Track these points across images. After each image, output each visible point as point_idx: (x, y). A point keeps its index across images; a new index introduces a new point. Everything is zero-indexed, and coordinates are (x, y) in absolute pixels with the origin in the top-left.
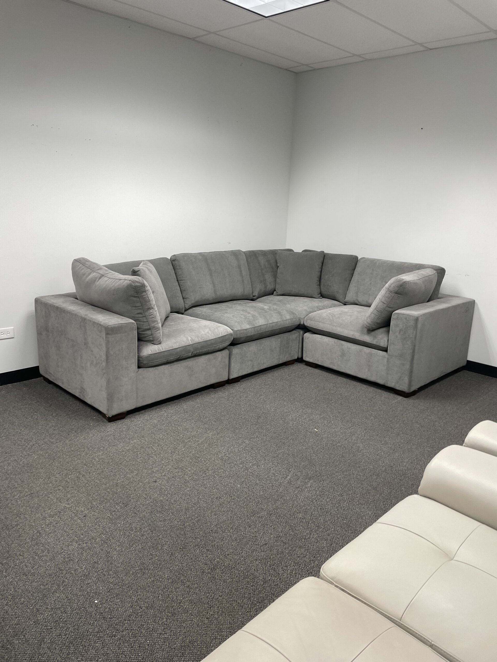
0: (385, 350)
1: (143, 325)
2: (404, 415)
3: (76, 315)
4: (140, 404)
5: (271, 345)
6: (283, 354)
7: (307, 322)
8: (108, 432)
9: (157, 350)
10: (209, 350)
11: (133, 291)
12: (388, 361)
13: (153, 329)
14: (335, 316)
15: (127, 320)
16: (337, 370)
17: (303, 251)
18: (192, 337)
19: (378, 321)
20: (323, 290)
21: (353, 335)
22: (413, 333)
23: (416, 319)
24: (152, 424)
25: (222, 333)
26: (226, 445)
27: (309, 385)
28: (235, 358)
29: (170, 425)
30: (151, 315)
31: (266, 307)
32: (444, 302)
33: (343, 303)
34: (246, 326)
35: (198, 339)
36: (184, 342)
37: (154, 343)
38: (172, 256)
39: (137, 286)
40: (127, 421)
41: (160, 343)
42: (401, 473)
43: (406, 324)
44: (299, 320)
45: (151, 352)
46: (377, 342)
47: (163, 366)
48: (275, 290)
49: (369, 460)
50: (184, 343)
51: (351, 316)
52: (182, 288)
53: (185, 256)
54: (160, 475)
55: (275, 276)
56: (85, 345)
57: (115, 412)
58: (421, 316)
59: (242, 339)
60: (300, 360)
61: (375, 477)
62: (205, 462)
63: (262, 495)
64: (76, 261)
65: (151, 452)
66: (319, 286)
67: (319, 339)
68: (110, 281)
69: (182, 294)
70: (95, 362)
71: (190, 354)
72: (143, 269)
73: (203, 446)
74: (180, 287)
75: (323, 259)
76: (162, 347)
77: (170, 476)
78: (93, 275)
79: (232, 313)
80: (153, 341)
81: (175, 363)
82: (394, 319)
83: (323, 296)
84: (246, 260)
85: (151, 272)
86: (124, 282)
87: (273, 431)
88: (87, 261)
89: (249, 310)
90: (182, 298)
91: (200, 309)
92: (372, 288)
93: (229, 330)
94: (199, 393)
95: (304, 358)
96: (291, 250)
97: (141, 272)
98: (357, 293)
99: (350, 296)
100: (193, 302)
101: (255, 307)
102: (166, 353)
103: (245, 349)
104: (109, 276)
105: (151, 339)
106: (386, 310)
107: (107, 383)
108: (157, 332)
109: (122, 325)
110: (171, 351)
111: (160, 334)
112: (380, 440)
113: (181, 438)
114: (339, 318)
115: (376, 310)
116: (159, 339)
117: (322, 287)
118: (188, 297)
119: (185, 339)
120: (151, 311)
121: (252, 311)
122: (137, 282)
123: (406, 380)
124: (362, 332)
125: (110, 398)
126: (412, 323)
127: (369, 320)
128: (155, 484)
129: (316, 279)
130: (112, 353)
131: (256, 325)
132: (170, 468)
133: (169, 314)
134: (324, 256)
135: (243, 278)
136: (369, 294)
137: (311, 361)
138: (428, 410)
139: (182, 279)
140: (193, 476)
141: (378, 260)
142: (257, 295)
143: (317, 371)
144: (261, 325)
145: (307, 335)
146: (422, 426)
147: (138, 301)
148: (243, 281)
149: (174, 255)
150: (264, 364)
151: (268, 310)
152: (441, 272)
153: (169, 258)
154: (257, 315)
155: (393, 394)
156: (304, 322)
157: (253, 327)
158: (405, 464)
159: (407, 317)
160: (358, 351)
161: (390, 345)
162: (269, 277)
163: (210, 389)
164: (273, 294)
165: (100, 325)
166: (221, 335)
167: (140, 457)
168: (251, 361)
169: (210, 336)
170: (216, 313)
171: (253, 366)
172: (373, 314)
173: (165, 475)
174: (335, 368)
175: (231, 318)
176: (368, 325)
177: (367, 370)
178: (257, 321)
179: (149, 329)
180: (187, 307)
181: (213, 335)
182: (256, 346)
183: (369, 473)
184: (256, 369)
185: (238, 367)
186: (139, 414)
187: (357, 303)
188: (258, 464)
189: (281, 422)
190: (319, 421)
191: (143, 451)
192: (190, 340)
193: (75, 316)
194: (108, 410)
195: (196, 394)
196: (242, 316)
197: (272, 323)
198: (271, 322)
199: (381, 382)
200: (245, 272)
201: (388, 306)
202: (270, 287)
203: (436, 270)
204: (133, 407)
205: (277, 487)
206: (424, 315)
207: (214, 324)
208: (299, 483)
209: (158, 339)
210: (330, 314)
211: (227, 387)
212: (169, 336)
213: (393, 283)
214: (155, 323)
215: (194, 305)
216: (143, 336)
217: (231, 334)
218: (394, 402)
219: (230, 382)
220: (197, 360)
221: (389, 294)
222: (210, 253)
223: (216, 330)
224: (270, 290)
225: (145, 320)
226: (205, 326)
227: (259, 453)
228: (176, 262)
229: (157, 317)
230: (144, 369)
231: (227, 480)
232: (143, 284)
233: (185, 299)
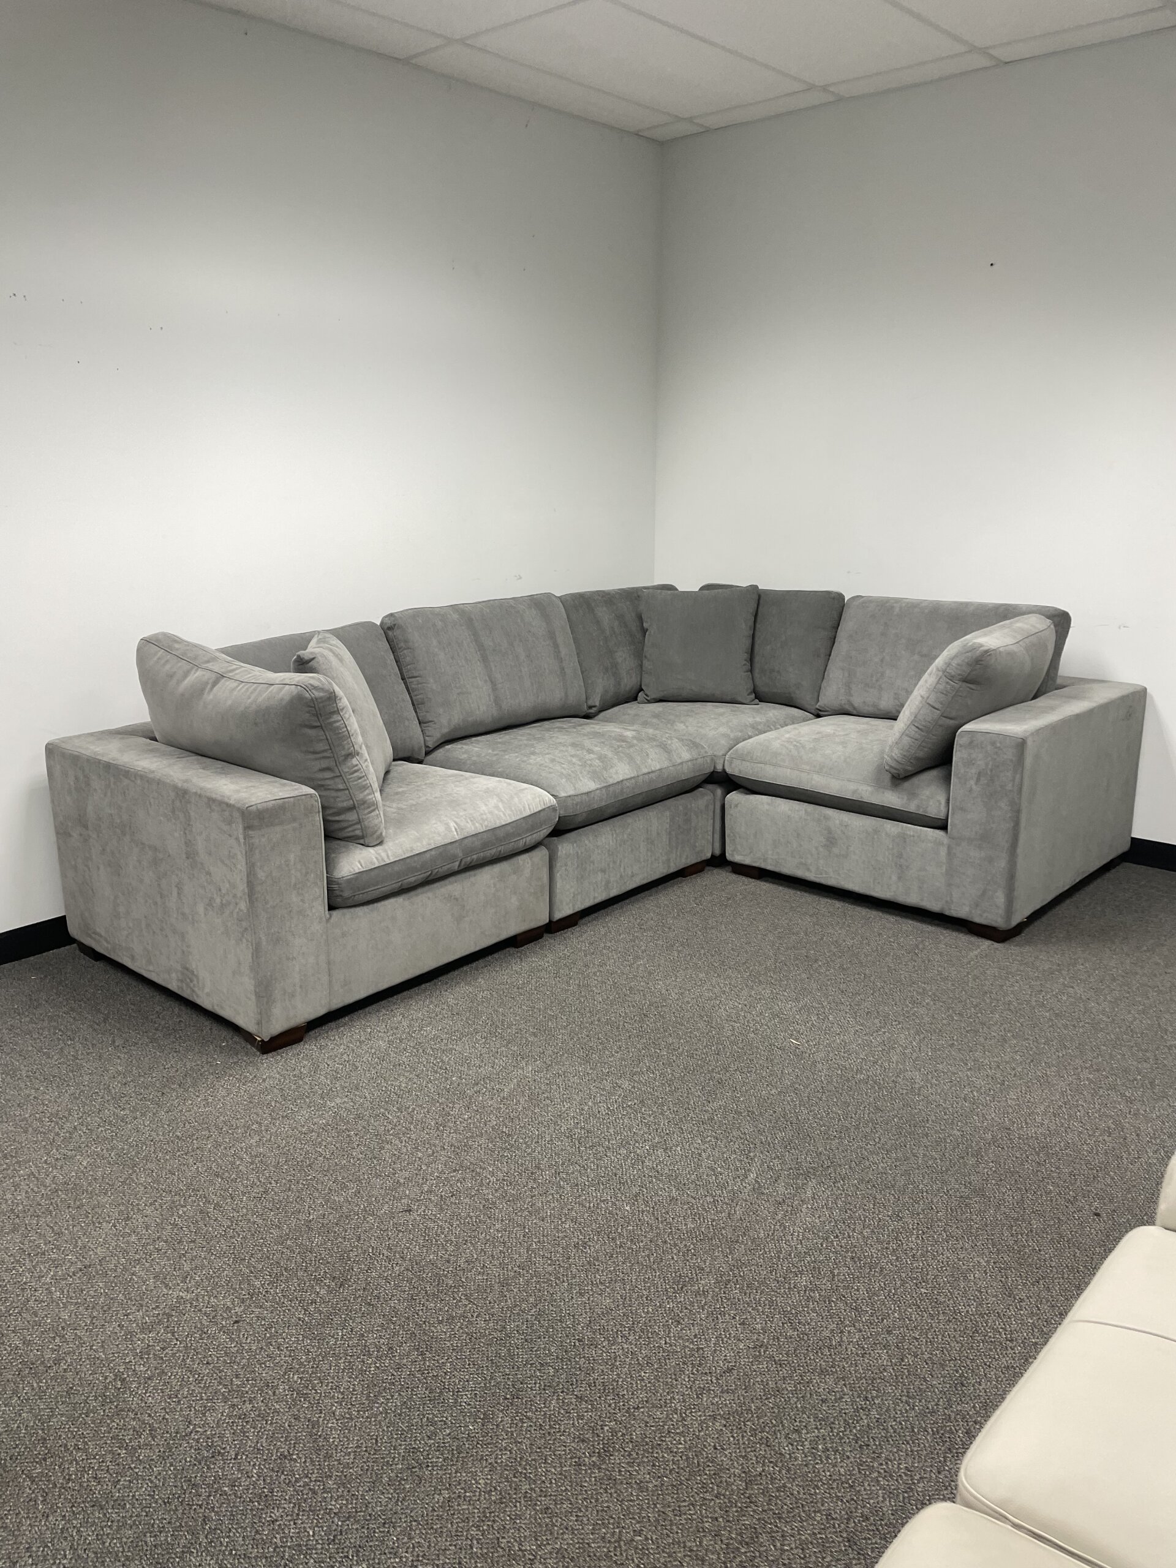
0: (942, 825)
1: (335, 798)
2: (1005, 988)
3: (159, 782)
4: (338, 1003)
5: (649, 828)
6: (677, 849)
7: (733, 765)
8: (264, 1080)
9: (375, 860)
10: (500, 851)
11: (308, 712)
12: (950, 853)
13: (362, 807)
14: (803, 747)
15: (296, 789)
16: (817, 880)
17: (701, 589)
18: (458, 821)
19: (921, 754)
20: (758, 682)
21: (855, 792)
22: (1013, 780)
23: (1021, 744)
24: (373, 1051)
25: (531, 807)
26: (575, 1097)
27: (752, 923)
28: (563, 868)
29: (421, 1051)
30: (356, 771)
31: (629, 734)
32: (1076, 697)
33: (813, 711)
34: (588, 785)
35: (474, 824)
36: (439, 834)
37: (367, 844)
38: (386, 617)
39: (316, 699)
40: (308, 1048)
41: (381, 843)
42: (1037, 1145)
43: (995, 757)
44: (712, 760)
45: (360, 867)
46: (918, 807)
47: (392, 901)
48: (641, 690)
49: (945, 1114)
50: (439, 838)
51: (844, 744)
52: (414, 698)
53: (417, 613)
54: (416, 1190)
55: (639, 654)
56: (188, 858)
57: (278, 1025)
58: (1032, 734)
59: (580, 819)
60: (719, 861)
61: (971, 1161)
62: (528, 1146)
63: (694, 1229)
64: (146, 642)
65: (383, 1128)
66: (749, 673)
67: (766, 807)
68: (244, 689)
69: (416, 712)
70: (218, 900)
71: (455, 866)
72: (323, 656)
73: (516, 1105)
74: (409, 694)
75: (756, 606)
76: (385, 851)
77: (443, 1194)
78: (195, 676)
79: (548, 754)
80: (363, 837)
81: (420, 890)
82: (961, 746)
83: (760, 697)
84: (566, 617)
85: (341, 660)
86: (281, 690)
87: (687, 1051)
88: (176, 641)
89: (587, 743)
90: (417, 722)
92: (888, 672)
93: (547, 798)
94: (481, 962)
95: (727, 854)
96: (671, 588)
97: (318, 662)
98: (848, 686)
99: (830, 695)
100: (445, 730)
101: (602, 735)
102: (396, 868)
103: (587, 842)
104: (237, 677)
105: (358, 833)
106: (940, 726)
107: (253, 954)
108: (372, 814)
109: (284, 803)
110: (408, 861)
111: (377, 819)
112: (962, 1060)
113: (456, 1085)
114: (814, 750)
115: (913, 728)
116: (378, 833)
117: (757, 675)
118: (430, 720)
119: (441, 828)
120: (354, 761)
121: (596, 746)
122: (315, 688)
123: (1000, 898)
124: (878, 783)
125: (264, 992)
126: (1009, 754)
127: (896, 753)
128: (407, 1216)
129: (742, 657)
130: (261, 875)
131: (611, 781)
132: (440, 1169)
133: (390, 765)
134: (760, 597)
135: (562, 662)
136: (880, 686)
137: (747, 861)
138: (1063, 972)
139: (415, 675)
140: (503, 1188)
141: (898, 600)
142: (597, 704)
143: (764, 886)
144: (622, 781)
145: (734, 797)
146: (1057, 1015)
147: (322, 738)
148: (562, 669)
149: (391, 615)
150: (632, 876)
151: (635, 742)
152: (1061, 621)
153: (378, 623)
154: (610, 754)
155: (967, 934)
156: (724, 766)
157: (603, 787)
158: (1039, 1119)
159: (996, 741)
160: (870, 830)
161: (953, 814)
162: (624, 657)
163: (507, 949)
164: (635, 699)
165: (228, 805)
166: (528, 813)
167: (358, 1145)
168: (603, 871)
169: (502, 815)
170: (507, 757)
171: (608, 882)
172: (907, 735)
173: (430, 1191)
174: (811, 876)
175: (546, 767)
176: (894, 764)
177: (894, 878)
178: (613, 771)
179: (353, 808)
180: (431, 745)
181: (508, 812)
182: (612, 835)
183: (954, 1149)
184: (614, 892)
185: (572, 890)
186: (338, 1028)
187: (850, 709)
188: (666, 1144)
189: (701, 1025)
190: (798, 1017)
191: (364, 1128)
192: (454, 829)
193: (158, 784)
194: (259, 1023)
195: (474, 965)
196: (574, 760)
197: (649, 773)
198: (645, 770)
199: (933, 905)
200: (567, 649)
201: (945, 715)
202: (629, 682)
203: (1048, 617)
204: (322, 1011)
205: (727, 1204)
206: (1038, 731)
207: (510, 784)
208: (781, 1189)
209: (376, 831)
210: (789, 741)
211: (548, 940)
212: (400, 822)
213: (956, 656)
214: (367, 791)
215: (447, 739)
216: (336, 826)
217: (553, 809)
218: (972, 954)
219: (555, 927)
220: (473, 879)
221: (947, 683)
222: (479, 605)
223: (516, 800)
224: (627, 689)
225: (341, 786)
226: (487, 791)
227: (662, 1114)
228: (397, 632)
229: (370, 777)
230: (345, 911)
231: (594, 1194)
232: (332, 693)
233: (425, 725)
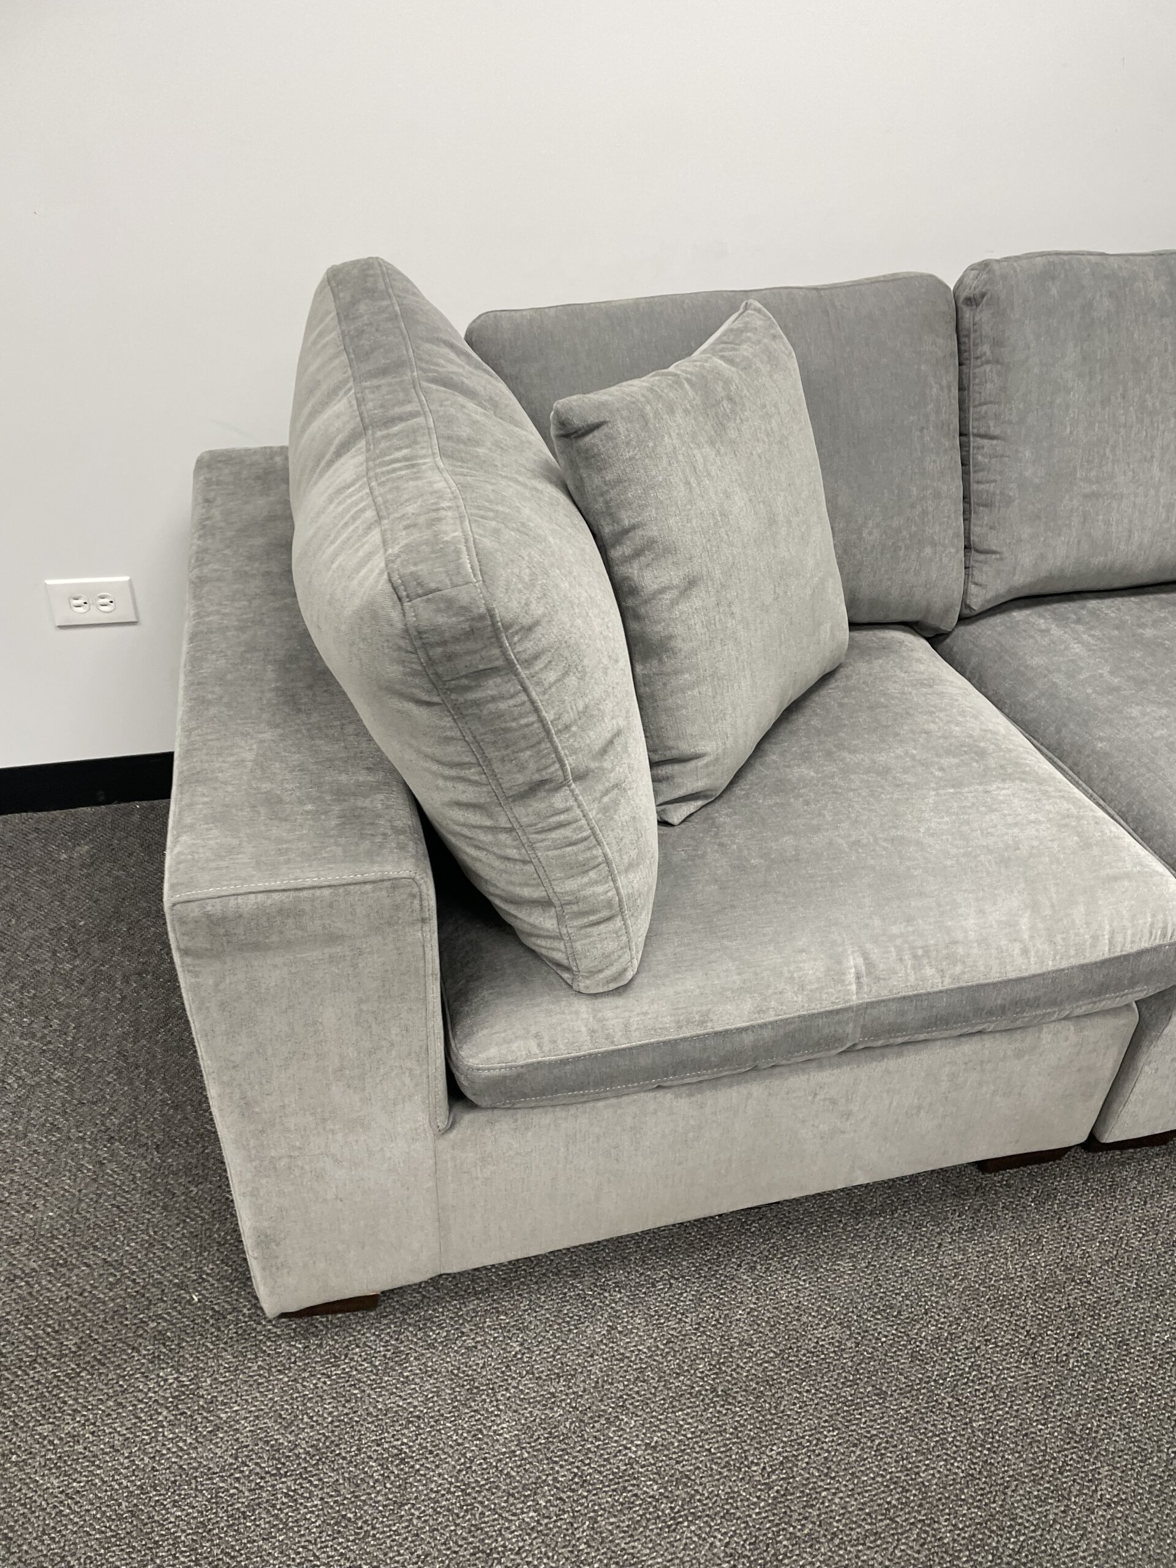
9: (585, 1037)
13: (580, 910)
18: (875, 953)
25: (1119, 938)
30: (561, 825)
35: (918, 967)
37: (573, 989)
38: (972, 268)
41: (618, 989)
45: (535, 1050)
52: (974, 487)
69: (967, 520)
74: (966, 474)
80: (568, 970)
91: (1056, 631)
97: (610, 437)
105: (558, 956)
116: (617, 965)
118: (994, 548)
119: (813, 968)
120: (559, 800)
153: (951, 285)
170: (1144, 708)
192: (851, 977)
204: (416, 1277)
214: (601, 872)
215: (1022, 594)
223: (1079, 912)
228: (982, 316)
232: (481, 617)
233: (982, 557)
